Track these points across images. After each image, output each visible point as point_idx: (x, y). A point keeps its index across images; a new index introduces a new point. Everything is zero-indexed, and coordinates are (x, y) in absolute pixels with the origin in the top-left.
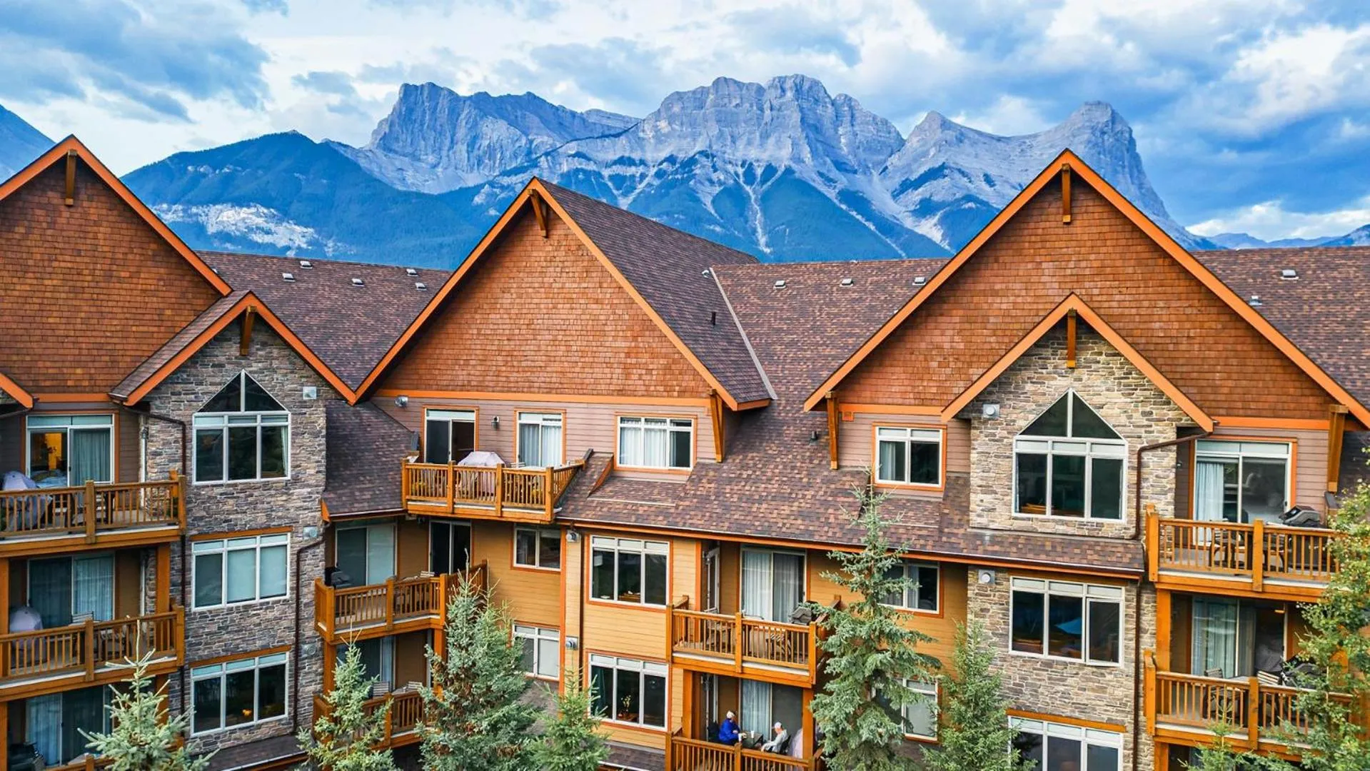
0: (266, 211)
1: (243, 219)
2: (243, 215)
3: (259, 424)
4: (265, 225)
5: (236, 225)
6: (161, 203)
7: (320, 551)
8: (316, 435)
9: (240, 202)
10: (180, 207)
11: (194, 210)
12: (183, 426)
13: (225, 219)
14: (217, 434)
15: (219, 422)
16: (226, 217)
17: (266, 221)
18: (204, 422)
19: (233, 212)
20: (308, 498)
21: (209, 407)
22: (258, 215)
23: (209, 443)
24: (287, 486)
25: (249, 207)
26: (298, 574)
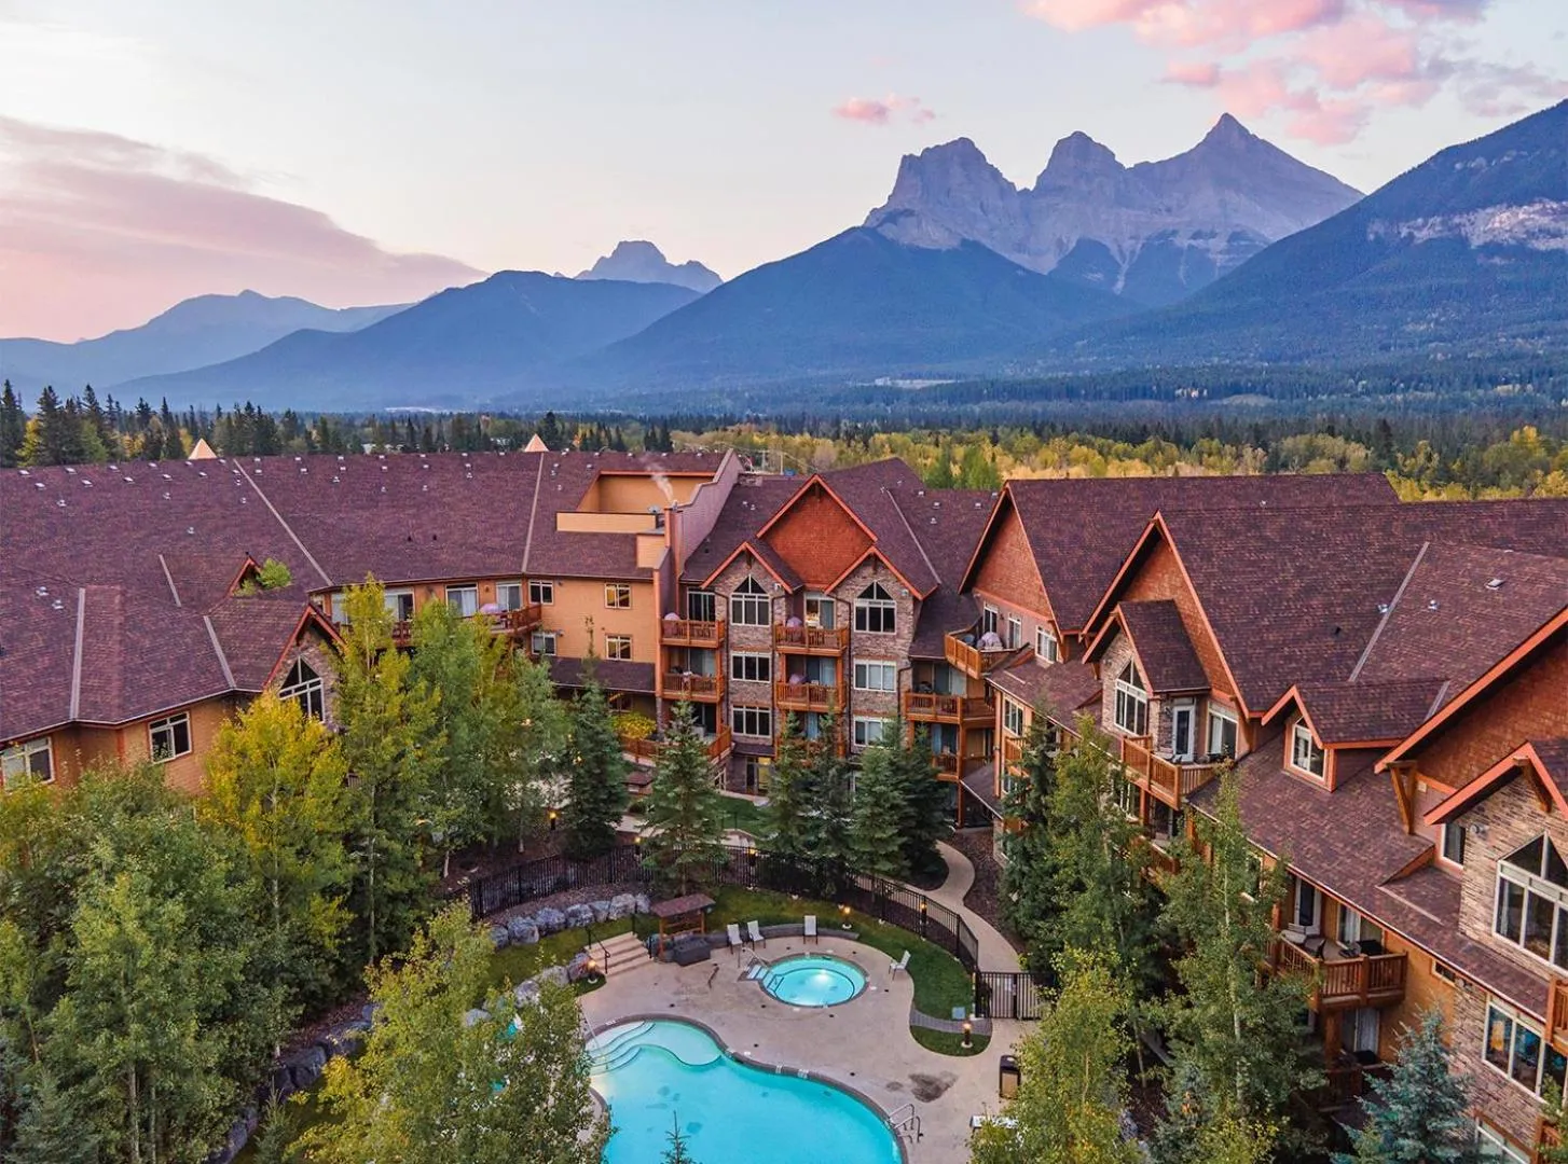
0: (1555, 206)
1: (1522, 222)
2: (1521, 216)
3: (882, 606)
4: (1553, 226)
5: (1510, 231)
6: (1415, 219)
7: (910, 672)
8: (908, 614)
9: (1518, 200)
10: (1439, 219)
11: (1457, 220)
12: (850, 604)
13: (1497, 225)
14: (864, 610)
15: (865, 604)
16: (1502, 222)
17: (1554, 220)
18: (859, 603)
19: (1508, 214)
20: (903, 645)
21: (861, 596)
22: (1543, 212)
23: (861, 612)
24: (894, 639)
25: (1531, 203)
26: (899, 681)
